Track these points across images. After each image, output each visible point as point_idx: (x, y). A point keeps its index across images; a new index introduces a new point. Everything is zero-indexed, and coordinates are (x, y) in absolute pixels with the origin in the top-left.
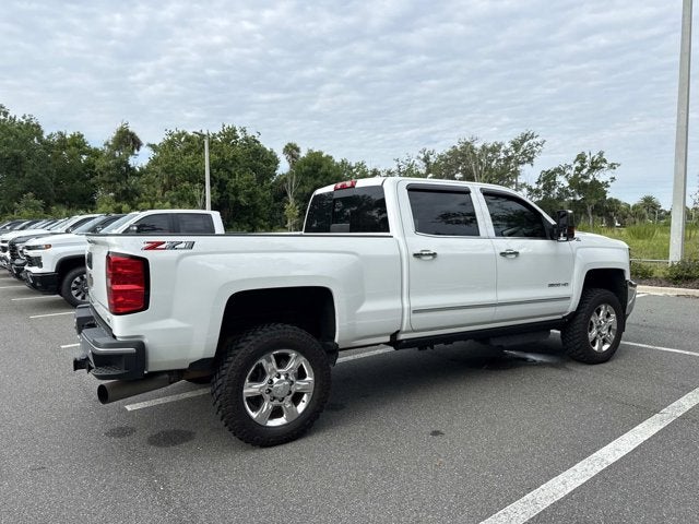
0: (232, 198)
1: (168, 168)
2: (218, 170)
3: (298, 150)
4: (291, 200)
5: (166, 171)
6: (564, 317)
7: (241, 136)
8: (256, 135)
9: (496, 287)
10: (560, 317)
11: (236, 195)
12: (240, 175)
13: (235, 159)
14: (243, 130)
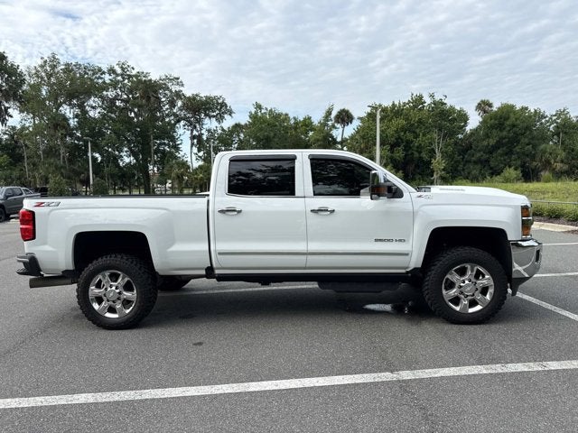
0: (416, 155)
1: (364, 135)
2: (405, 133)
3: (490, 105)
4: (438, 155)
5: (363, 137)
6: (407, 272)
7: (428, 101)
8: (443, 98)
9: (307, 239)
10: (403, 271)
11: (420, 153)
12: (424, 135)
13: (420, 121)
14: (432, 96)
